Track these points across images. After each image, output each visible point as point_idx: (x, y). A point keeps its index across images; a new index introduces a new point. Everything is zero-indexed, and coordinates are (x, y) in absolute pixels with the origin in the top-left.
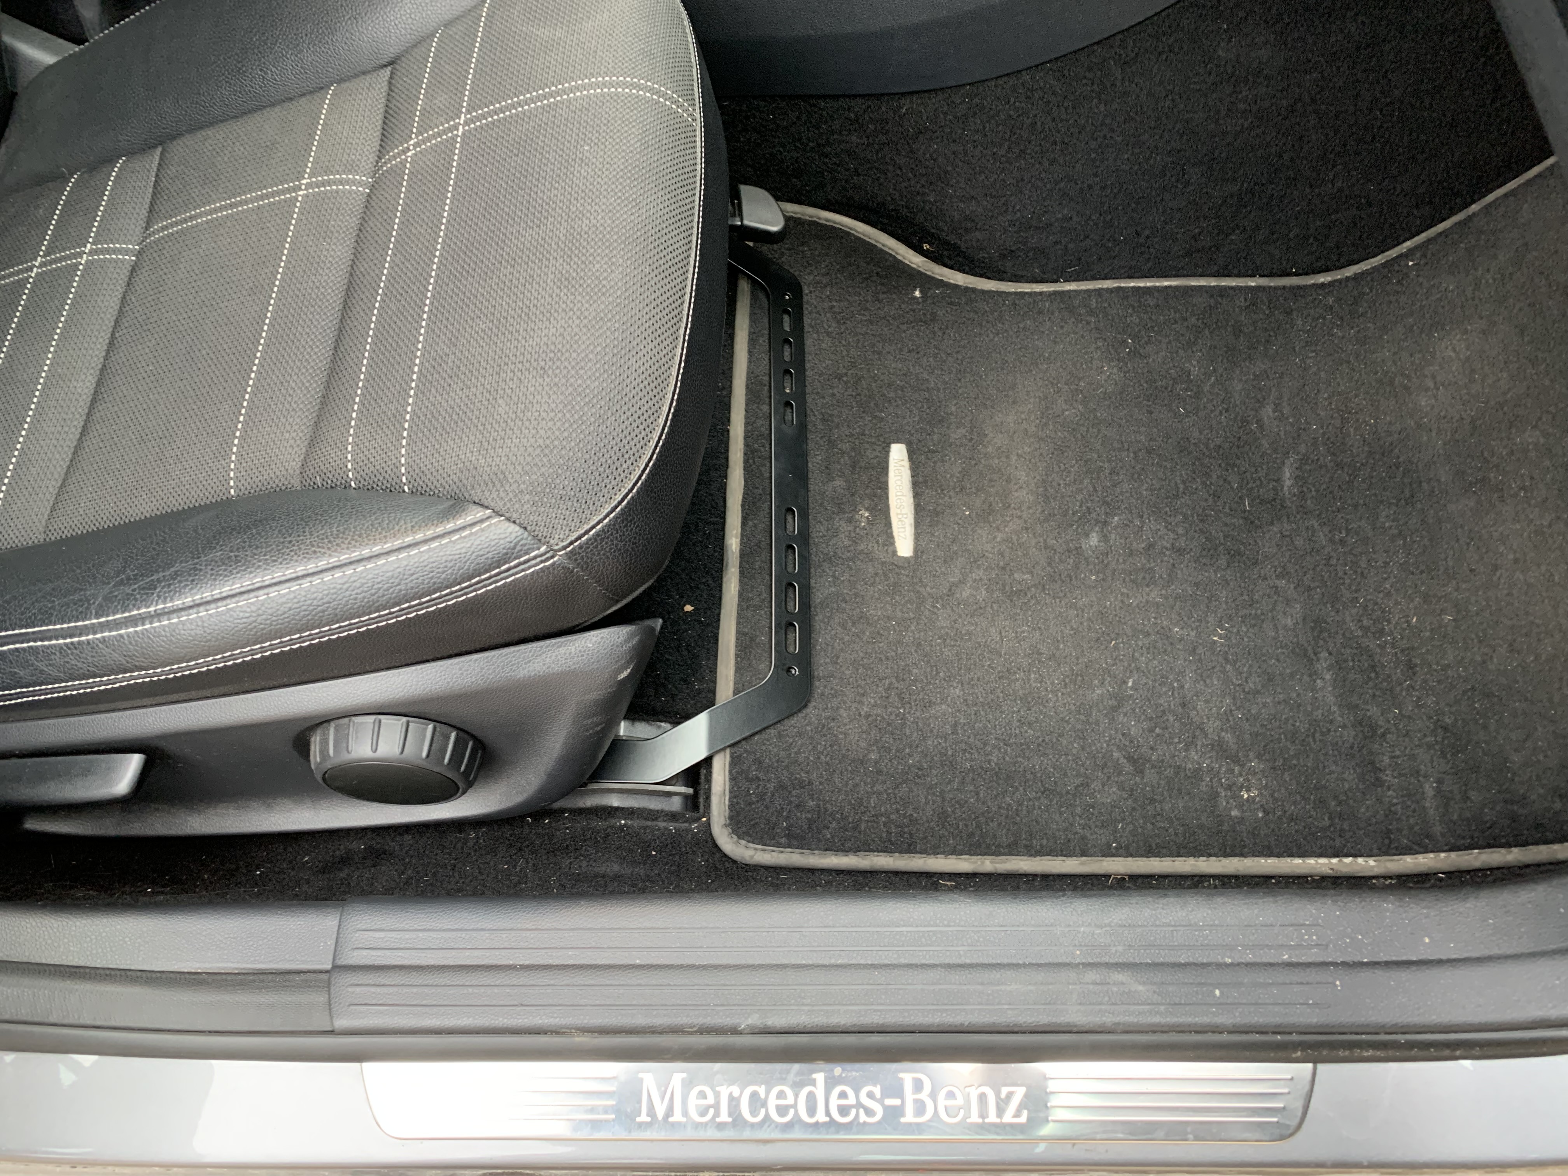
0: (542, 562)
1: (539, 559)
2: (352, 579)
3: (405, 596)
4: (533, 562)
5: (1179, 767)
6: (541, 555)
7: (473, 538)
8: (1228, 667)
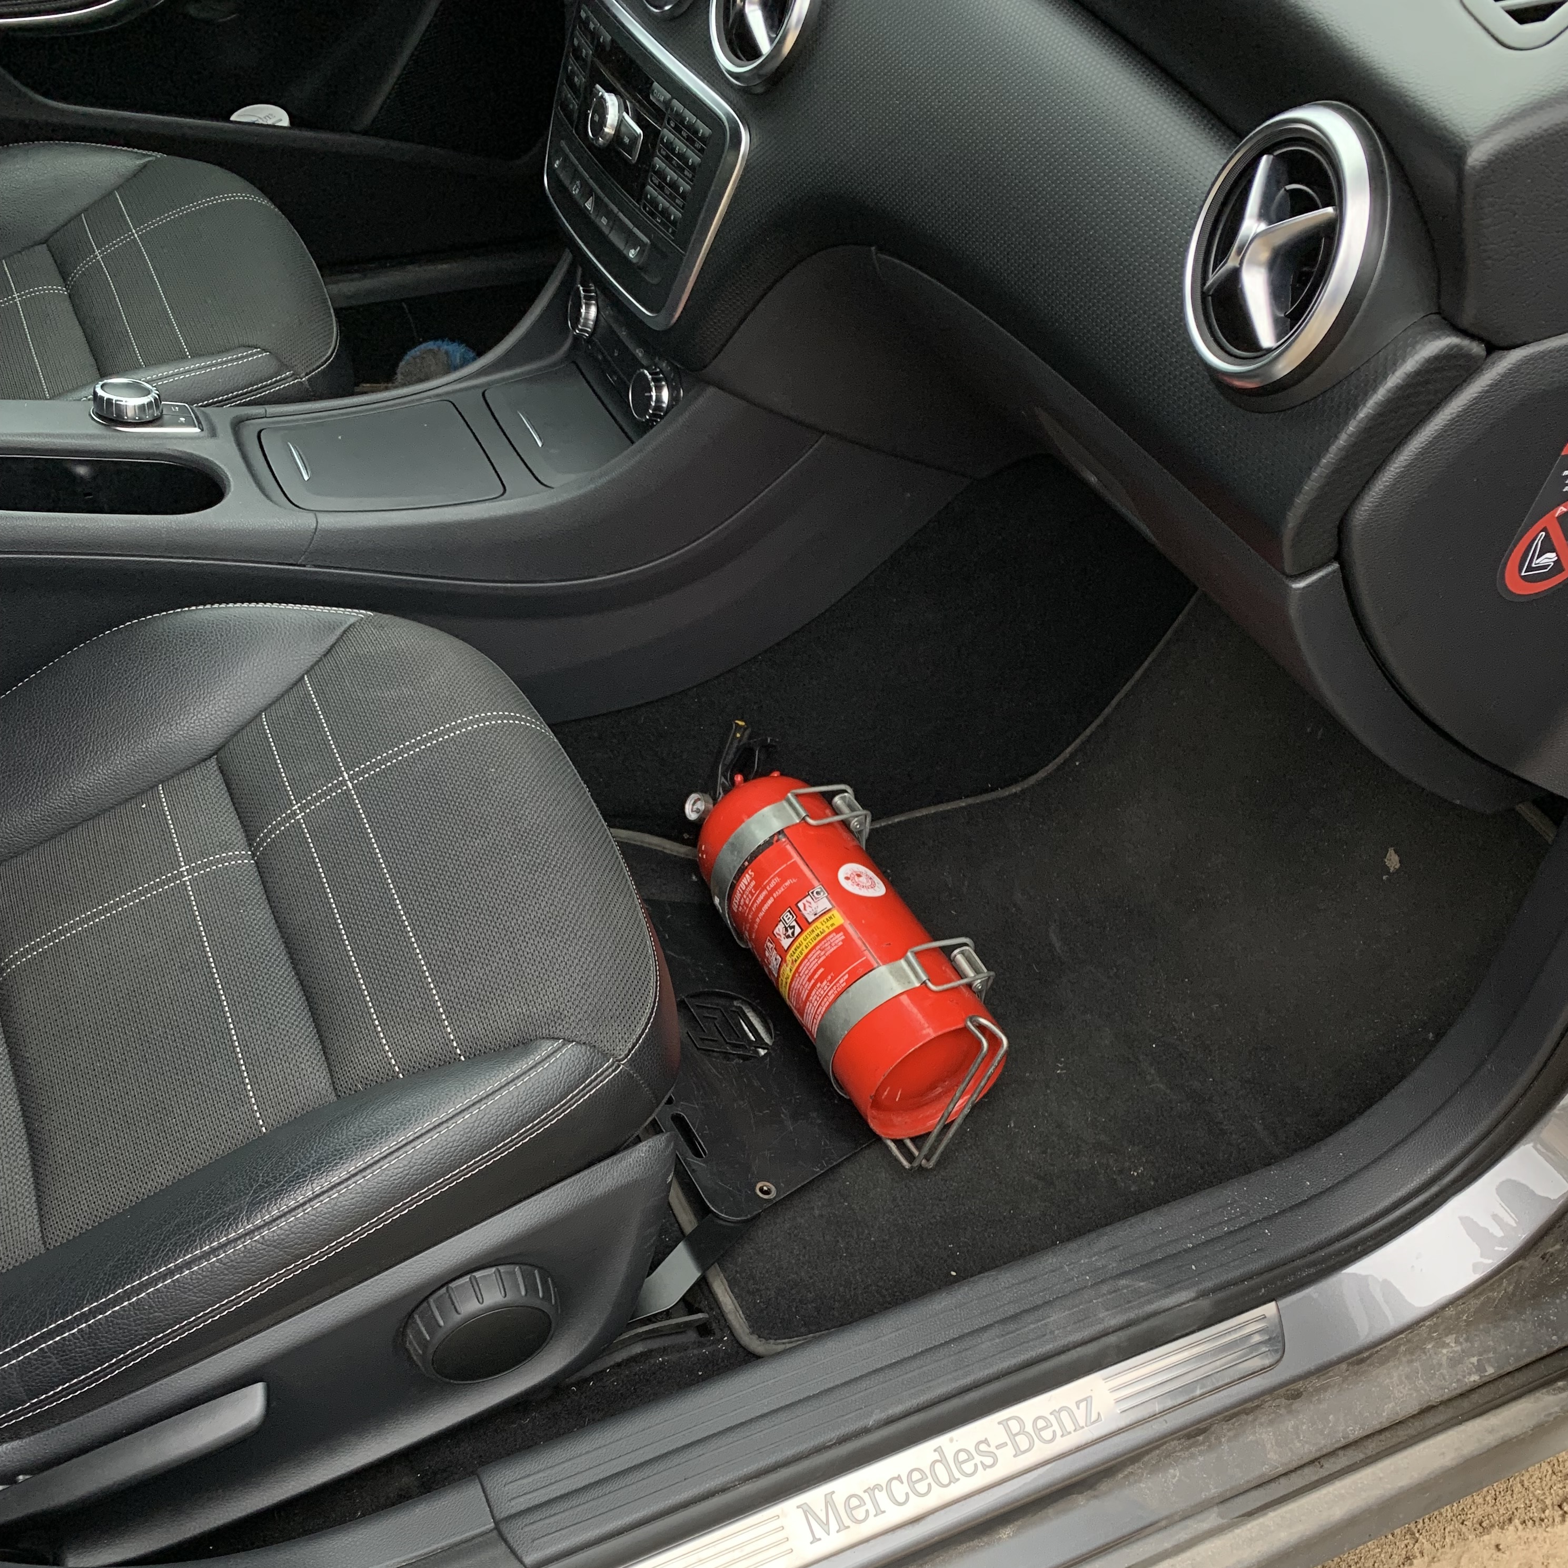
0: (614, 1071)
1: (610, 1070)
2: (480, 1117)
3: (522, 1121)
4: (607, 1073)
5: (1078, 1171)
6: (611, 1066)
7: (559, 1061)
8: (1079, 1089)
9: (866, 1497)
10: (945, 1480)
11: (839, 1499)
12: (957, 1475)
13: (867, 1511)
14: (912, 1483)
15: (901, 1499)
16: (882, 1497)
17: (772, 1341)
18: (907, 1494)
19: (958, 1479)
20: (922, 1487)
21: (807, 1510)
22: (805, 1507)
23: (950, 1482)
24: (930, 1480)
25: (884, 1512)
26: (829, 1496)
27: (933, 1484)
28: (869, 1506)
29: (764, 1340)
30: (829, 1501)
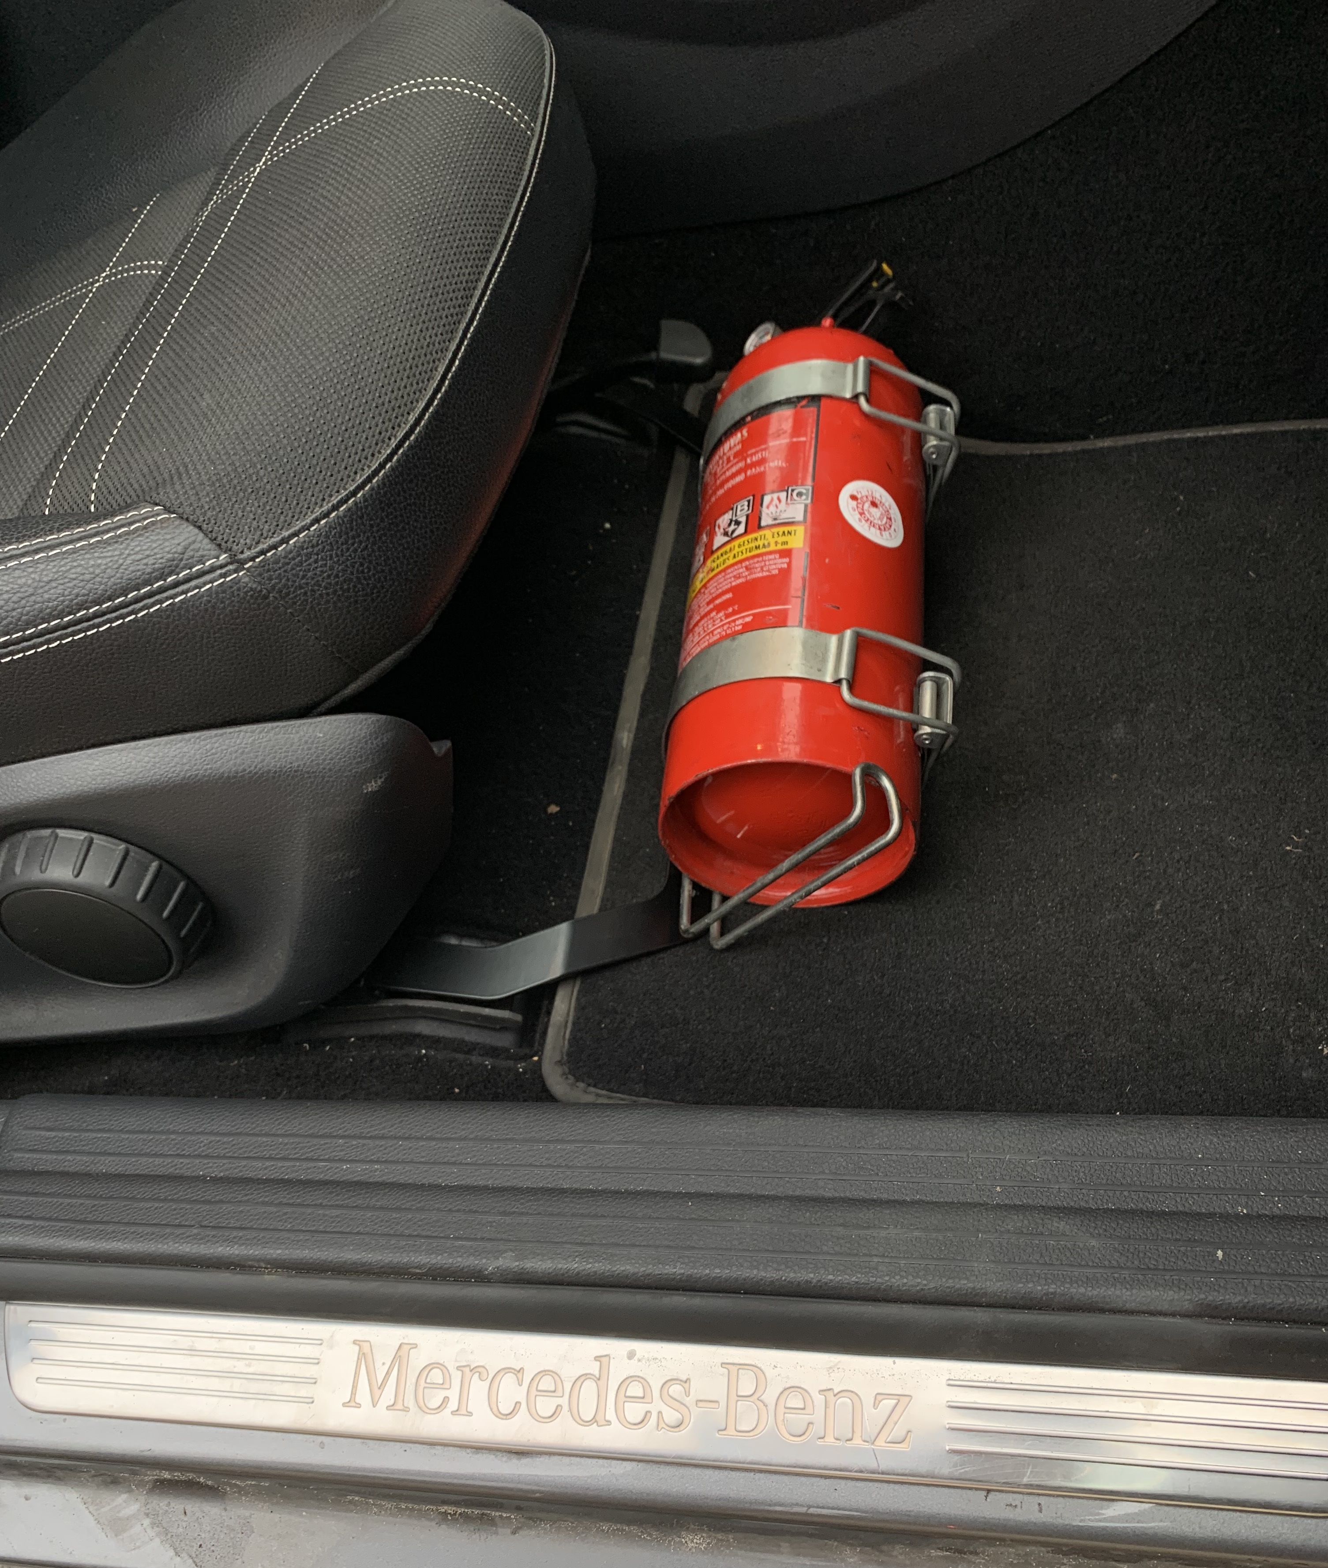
9: (456, 1377)
10: (587, 1412)
11: (418, 1360)
12: (611, 1415)
13: (446, 1399)
14: (534, 1391)
15: (505, 1408)
16: (478, 1388)
17: (581, 1085)
18: (518, 1403)
19: (609, 1423)
20: (545, 1406)
21: (364, 1356)
22: (366, 1348)
23: (594, 1420)
24: (564, 1401)
25: (470, 1414)
26: (406, 1348)
27: (566, 1407)
28: (453, 1394)
29: (571, 1079)
30: (400, 1356)
